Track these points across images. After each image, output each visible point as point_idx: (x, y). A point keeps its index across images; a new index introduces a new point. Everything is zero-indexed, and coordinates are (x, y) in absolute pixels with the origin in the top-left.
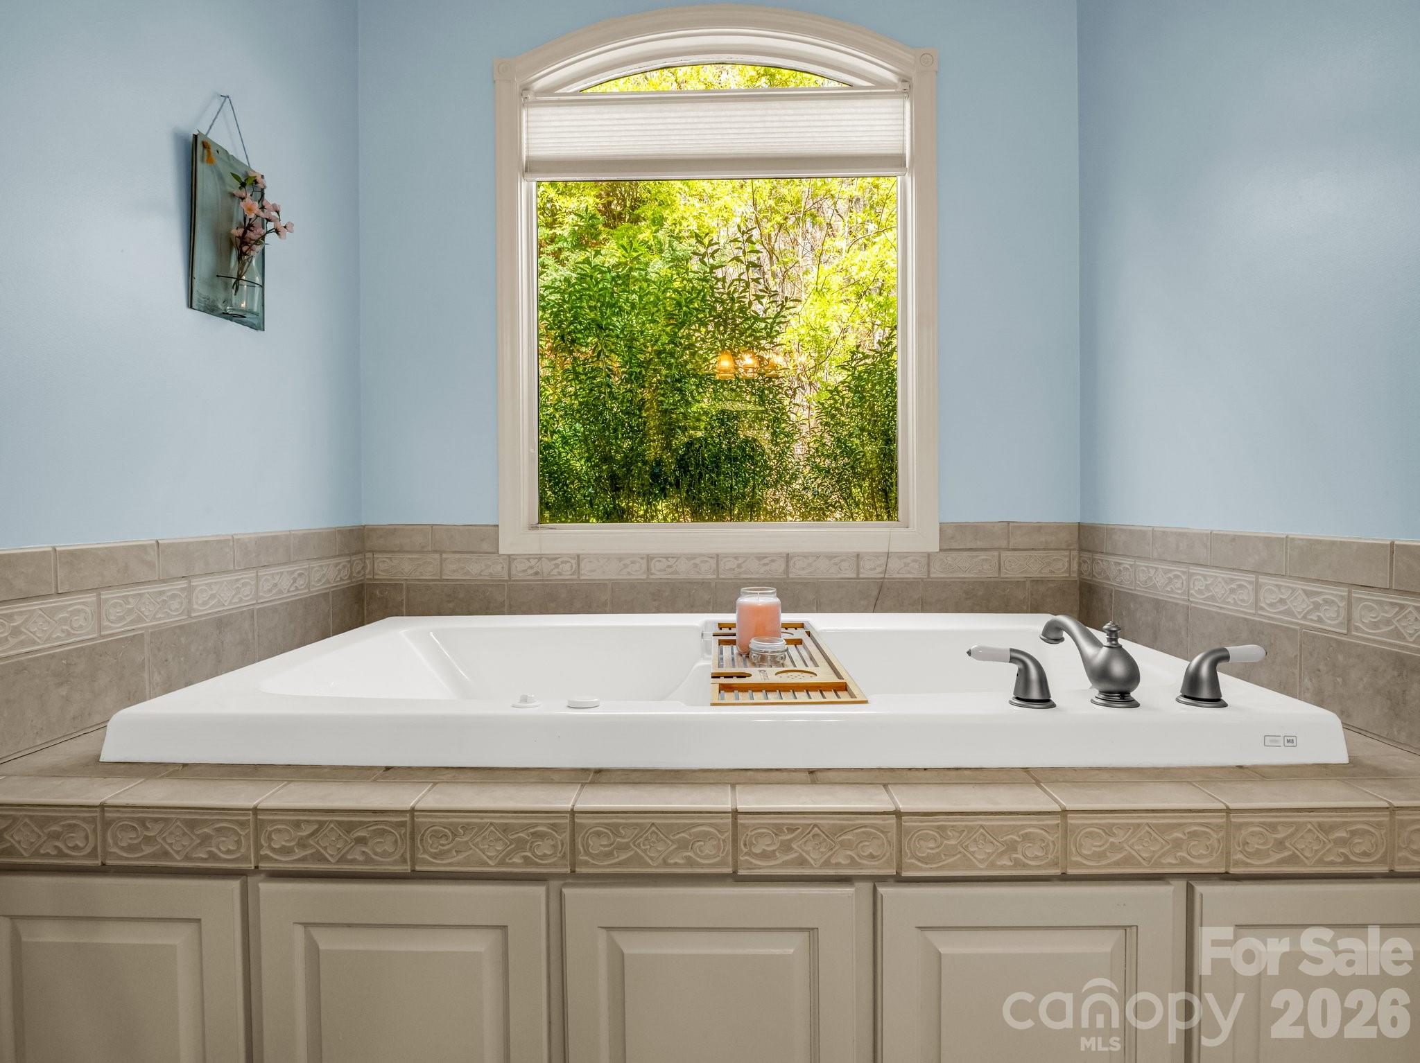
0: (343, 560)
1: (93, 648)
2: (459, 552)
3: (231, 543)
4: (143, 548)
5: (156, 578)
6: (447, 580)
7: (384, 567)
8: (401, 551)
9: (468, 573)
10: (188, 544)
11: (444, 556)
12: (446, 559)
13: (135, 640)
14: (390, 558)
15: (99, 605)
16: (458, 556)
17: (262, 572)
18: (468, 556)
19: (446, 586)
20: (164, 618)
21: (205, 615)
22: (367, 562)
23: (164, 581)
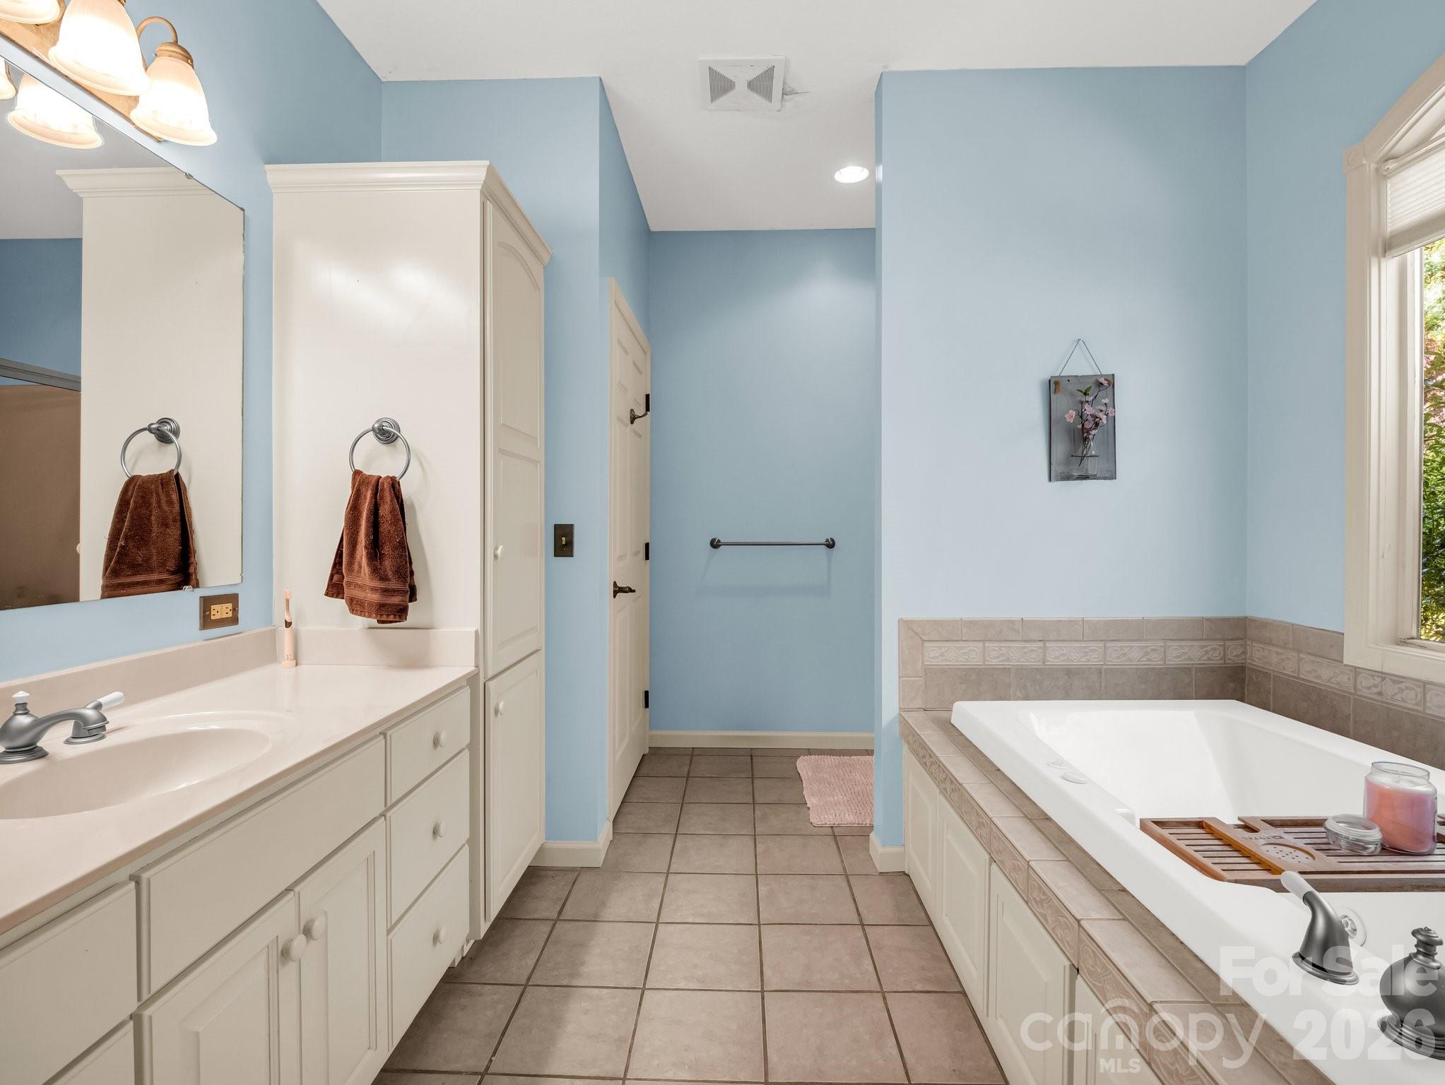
0: (1214, 644)
1: (980, 669)
2: (1315, 655)
3: (1081, 623)
4: (1012, 622)
5: (1021, 639)
6: (1303, 679)
7: (1259, 656)
8: (1270, 643)
9: (1319, 677)
10: (1044, 622)
11: (1302, 656)
12: (1303, 659)
13: (1005, 670)
14: (1263, 648)
15: (984, 649)
16: (1313, 658)
17: (1109, 644)
18: (1319, 660)
19: (1302, 684)
20: (1025, 662)
21: (1056, 665)
22: (1248, 647)
23: (1026, 641)
